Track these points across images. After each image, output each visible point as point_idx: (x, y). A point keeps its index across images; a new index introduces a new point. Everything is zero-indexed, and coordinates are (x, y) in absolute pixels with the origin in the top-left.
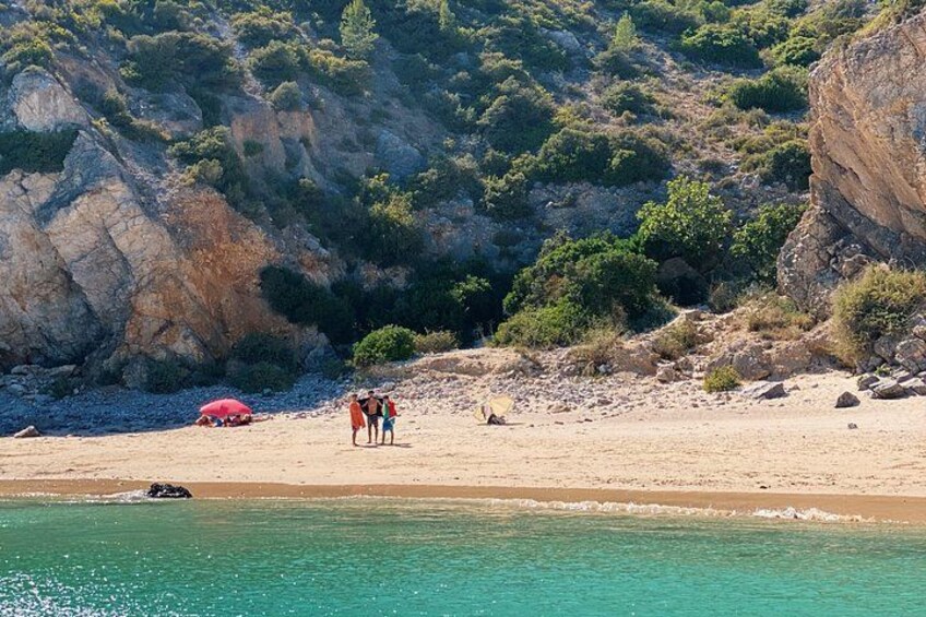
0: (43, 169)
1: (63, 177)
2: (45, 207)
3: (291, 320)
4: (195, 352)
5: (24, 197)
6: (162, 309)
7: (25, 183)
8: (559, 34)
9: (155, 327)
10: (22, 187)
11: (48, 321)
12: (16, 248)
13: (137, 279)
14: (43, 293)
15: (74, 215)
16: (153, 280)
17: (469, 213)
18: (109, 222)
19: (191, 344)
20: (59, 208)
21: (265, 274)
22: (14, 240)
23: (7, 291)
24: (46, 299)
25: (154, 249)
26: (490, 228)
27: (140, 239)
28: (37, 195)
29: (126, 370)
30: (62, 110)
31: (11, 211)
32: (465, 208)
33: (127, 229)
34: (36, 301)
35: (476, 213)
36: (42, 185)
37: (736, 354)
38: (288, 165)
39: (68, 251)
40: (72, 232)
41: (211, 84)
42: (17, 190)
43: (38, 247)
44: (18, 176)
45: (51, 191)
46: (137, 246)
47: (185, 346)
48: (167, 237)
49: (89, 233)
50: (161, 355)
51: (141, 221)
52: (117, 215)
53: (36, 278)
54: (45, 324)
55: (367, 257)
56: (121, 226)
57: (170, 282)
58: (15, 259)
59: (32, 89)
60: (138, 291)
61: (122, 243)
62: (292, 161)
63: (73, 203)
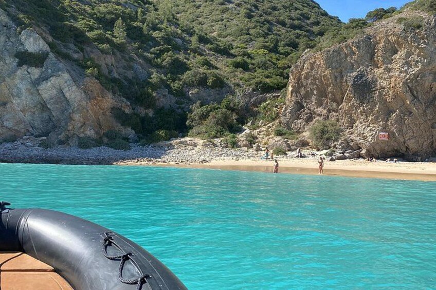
0: (36, 66)
1: (44, 70)
2: (38, 79)
3: (122, 125)
4: (94, 134)
5: (29, 76)
6: (82, 119)
7: (29, 70)
8: (177, 39)
9: (79, 125)
10: (28, 71)
11: (34, 121)
12: (24, 94)
13: (72, 108)
14: (33, 110)
15: (49, 83)
16: (79, 109)
17: (167, 93)
18: (62, 87)
19: (92, 131)
20: (43, 81)
21: (112, 109)
22: (23, 91)
23: (19, 109)
24: (34, 113)
25: (79, 98)
26: (174, 99)
27: (73, 94)
28: (34, 75)
29: (70, 140)
30: (41, 45)
31: (22, 80)
32: (166, 92)
33: (69, 90)
34: (30, 113)
35: (168, 93)
36: (36, 72)
37: (278, 143)
38: (109, 73)
39: (46, 96)
40: (48, 90)
41: (80, 42)
42: (26, 73)
43: (32, 94)
44: (26, 68)
45: (39, 74)
46: (73, 96)
47: (90, 133)
48: (83, 94)
49: (54, 90)
50: (82, 135)
51: (74, 88)
52: (66, 85)
53: (30, 105)
54: (32, 122)
55: (141, 105)
56: (67, 89)
57: (85, 110)
58: (23, 98)
59: (30, 36)
60: (73, 112)
61: (67, 95)
62: (110, 72)
63: (49, 80)
